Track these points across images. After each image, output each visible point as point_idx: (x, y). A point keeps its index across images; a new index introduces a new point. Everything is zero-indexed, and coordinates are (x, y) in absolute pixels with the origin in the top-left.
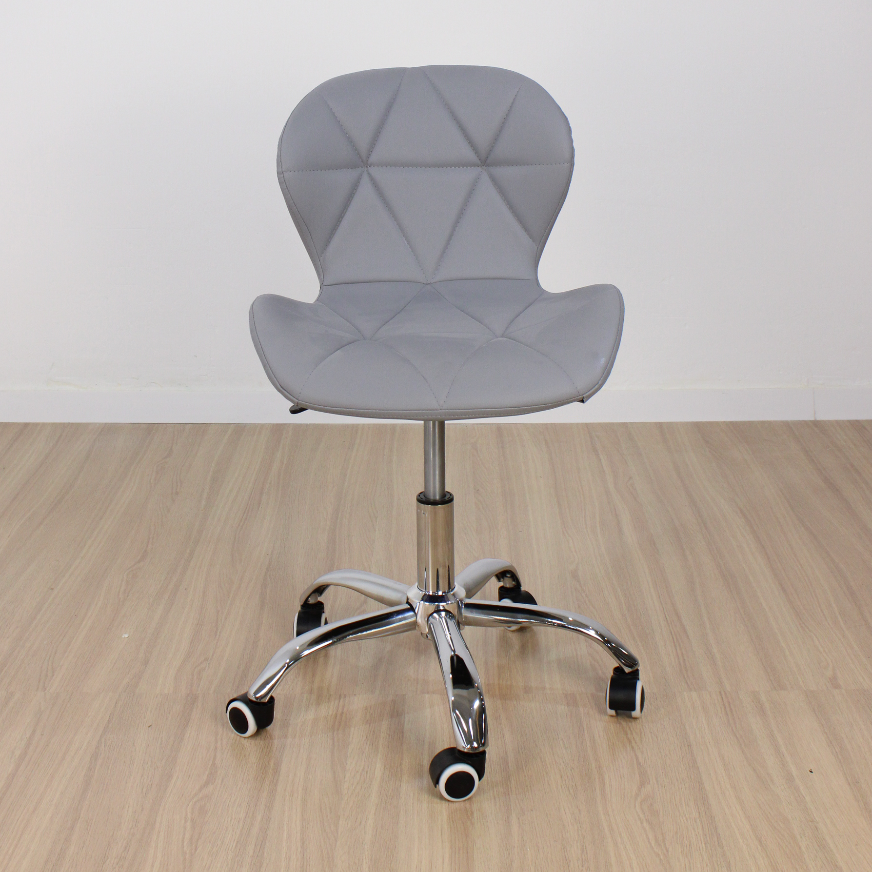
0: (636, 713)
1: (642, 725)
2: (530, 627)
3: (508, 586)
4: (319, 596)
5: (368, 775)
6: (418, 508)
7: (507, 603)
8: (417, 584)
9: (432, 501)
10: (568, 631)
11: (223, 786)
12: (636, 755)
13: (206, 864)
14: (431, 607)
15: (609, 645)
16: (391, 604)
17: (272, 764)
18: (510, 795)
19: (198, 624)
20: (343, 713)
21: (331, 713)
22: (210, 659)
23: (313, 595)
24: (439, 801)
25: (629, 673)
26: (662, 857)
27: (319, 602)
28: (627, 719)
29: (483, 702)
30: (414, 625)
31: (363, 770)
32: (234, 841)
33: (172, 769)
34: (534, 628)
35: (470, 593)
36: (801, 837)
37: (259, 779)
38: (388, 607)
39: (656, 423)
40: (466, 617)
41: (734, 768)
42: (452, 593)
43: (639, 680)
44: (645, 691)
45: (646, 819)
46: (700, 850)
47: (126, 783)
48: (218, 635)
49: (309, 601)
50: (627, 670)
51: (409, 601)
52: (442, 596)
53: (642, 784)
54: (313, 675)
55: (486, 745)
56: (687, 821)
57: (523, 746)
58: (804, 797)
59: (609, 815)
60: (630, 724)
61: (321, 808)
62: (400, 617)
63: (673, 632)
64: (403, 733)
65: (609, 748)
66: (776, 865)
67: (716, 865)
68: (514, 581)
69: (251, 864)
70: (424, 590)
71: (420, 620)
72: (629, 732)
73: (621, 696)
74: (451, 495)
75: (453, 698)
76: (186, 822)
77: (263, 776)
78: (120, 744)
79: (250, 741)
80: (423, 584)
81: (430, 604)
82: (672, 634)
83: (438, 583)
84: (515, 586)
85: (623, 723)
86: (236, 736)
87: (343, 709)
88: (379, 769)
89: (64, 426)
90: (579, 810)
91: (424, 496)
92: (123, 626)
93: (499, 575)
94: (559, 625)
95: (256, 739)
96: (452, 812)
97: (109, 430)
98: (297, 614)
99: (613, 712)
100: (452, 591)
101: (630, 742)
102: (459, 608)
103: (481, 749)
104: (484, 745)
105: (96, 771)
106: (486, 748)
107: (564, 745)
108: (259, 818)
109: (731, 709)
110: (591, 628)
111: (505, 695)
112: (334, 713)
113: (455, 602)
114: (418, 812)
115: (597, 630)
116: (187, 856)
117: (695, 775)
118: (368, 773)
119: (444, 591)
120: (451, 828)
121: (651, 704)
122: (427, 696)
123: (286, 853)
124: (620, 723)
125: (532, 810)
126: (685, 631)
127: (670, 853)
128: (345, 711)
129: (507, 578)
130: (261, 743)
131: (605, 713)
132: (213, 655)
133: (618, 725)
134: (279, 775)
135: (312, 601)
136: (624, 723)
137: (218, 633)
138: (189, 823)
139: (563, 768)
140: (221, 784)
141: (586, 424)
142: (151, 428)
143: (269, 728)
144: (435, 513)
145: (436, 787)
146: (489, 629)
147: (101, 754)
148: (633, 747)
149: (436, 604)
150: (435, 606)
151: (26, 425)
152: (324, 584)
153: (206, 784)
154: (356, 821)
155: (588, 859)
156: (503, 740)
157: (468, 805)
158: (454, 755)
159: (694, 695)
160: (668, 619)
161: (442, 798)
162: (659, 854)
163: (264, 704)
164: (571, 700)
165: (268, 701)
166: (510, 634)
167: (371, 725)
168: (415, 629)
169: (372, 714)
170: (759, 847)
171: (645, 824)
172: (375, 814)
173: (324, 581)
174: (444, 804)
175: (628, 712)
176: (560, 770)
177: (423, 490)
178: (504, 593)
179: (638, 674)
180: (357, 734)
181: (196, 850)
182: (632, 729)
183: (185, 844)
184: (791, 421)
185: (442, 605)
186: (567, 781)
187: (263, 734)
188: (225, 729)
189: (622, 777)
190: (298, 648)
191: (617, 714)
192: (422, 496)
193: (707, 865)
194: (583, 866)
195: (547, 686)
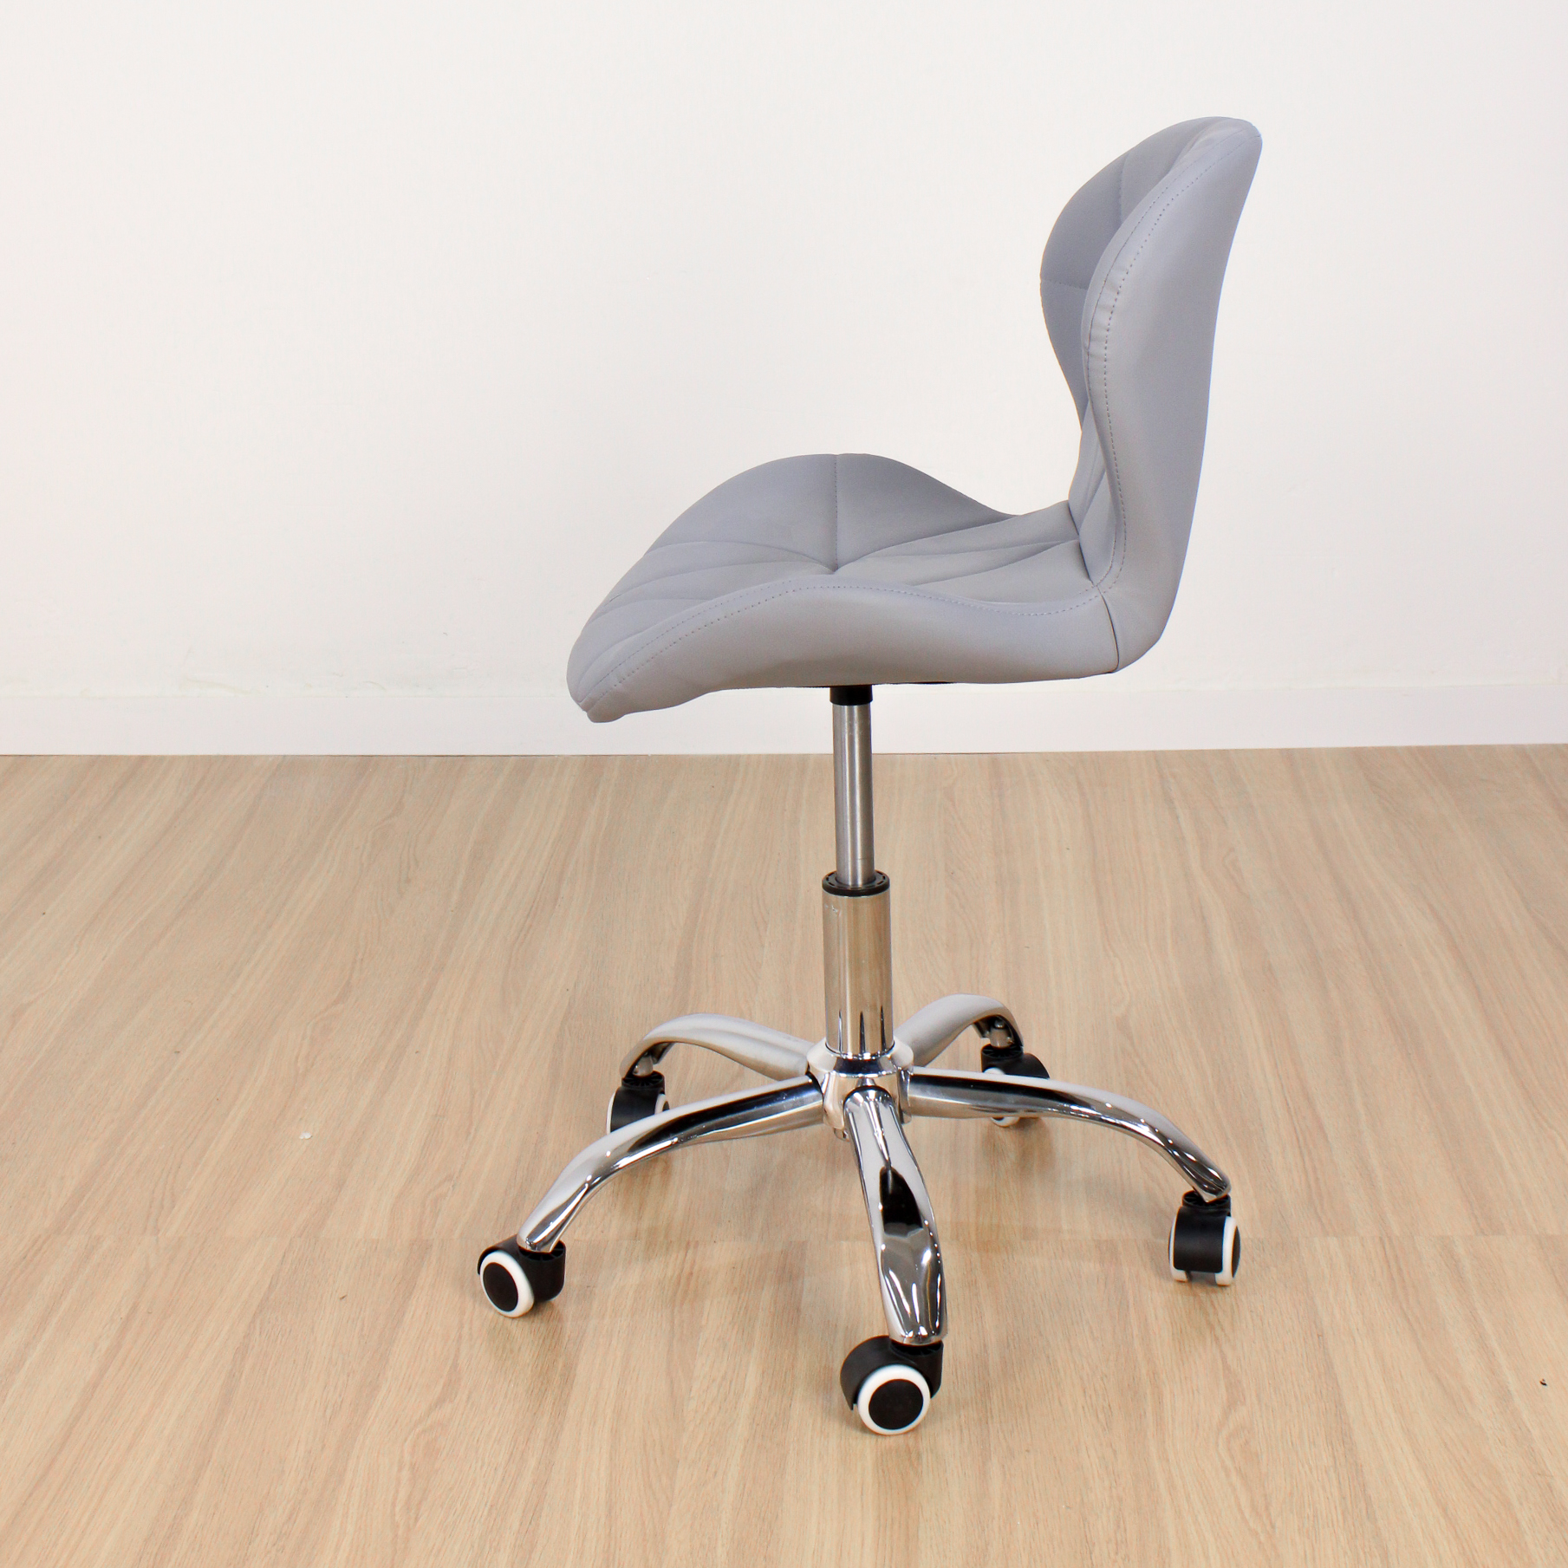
0: (1224, 1276)
1: (1235, 1298)
2: (1036, 1119)
3: (998, 1045)
4: (655, 1063)
5: (733, 1387)
6: (826, 901)
7: (995, 1075)
8: (825, 1040)
9: (849, 888)
10: (1106, 1128)
11: (469, 1406)
12: (1221, 1351)
13: (434, 1545)
14: (849, 1081)
15: (1176, 1153)
16: (778, 1075)
17: (560, 1366)
18: (990, 1425)
19: (436, 1115)
20: (691, 1274)
21: (669, 1274)
22: (455, 1176)
23: (643, 1059)
24: (859, 1434)
25: (1212, 1203)
26: (1262, 1538)
27: (655, 1073)
28: (1209, 1288)
29: (938, 1255)
30: (820, 1114)
31: (724, 1378)
32: (486, 1505)
33: (379, 1376)
34: (1045, 1120)
35: (922, 1057)
36: (1521, 1504)
37: (536, 1391)
38: (773, 1080)
39: (1281, 751)
40: (913, 1100)
41: (1401, 1376)
42: (889, 1056)
43: (1229, 1215)
44: (1242, 1236)
45: (1235, 1468)
46: (1333, 1525)
47: (296, 1400)
48: (472, 1136)
49: (636, 1072)
50: (1208, 1197)
51: (811, 1071)
52: (870, 1061)
53: (1231, 1405)
54: (641, 1207)
55: (943, 1329)
56: (1311, 1472)
57: (1015, 1334)
58: (1529, 1430)
59: (1168, 1460)
60: (1213, 1296)
61: (645, 1445)
62: (794, 1099)
63: (1298, 1128)
64: (798, 1310)
65: (1173, 1340)
66: (1473, 1555)
67: (1361, 1553)
68: (1010, 1036)
69: (515, 1547)
70: (838, 1051)
71: (832, 1104)
72: (1211, 1310)
73: (1196, 1245)
74: (884, 878)
75: (883, 1247)
76: (400, 1470)
77: (543, 1389)
78: (288, 1330)
79: (521, 1323)
80: (834, 1042)
81: (849, 1075)
82: (1296, 1132)
83: (862, 1037)
84: (1012, 1045)
85: (1201, 1295)
86: (497, 1315)
87: (692, 1268)
88: (752, 1378)
89: (209, 761)
90: (1115, 1452)
91: (836, 879)
92: (301, 1119)
93: (981, 1024)
94: (1092, 1117)
95: (533, 1322)
96: (882, 1455)
97: (290, 768)
98: (614, 1095)
99: (1181, 1275)
100: (888, 1052)
101: (1212, 1328)
102: (901, 1083)
103: (934, 1339)
104: (938, 1331)
105: (244, 1377)
106: (942, 1338)
107: (1092, 1332)
108: (532, 1462)
109: (1400, 1269)
110: (1142, 1121)
111: (989, 1243)
112: (677, 1273)
113: (894, 1073)
114: (820, 1454)
115: (1153, 1125)
116: (400, 1533)
117: (1330, 1389)
118: (734, 1381)
119: (873, 1052)
120: (879, 1483)
121: (1253, 1259)
122: (845, 1244)
123: (579, 1527)
124: (1195, 1295)
125: (1028, 1451)
126: (1321, 1128)
127: (1277, 1531)
128: (696, 1268)
129: (997, 1031)
130: (541, 1329)
131: (1169, 1276)
132: (461, 1171)
133: (1192, 1298)
134: (572, 1385)
135: (641, 1071)
136: (1203, 1295)
137: (473, 1131)
138: (405, 1474)
139: (1088, 1375)
140: (467, 1402)
141: (1154, 752)
142: (366, 764)
143: (556, 1300)
144: (856, 911)
145: (852, 1408)
146: (963, 1121)
147: (253, 1346)
148: (1217, 1339)
149: (860, 1075)
150: (856, 1080)
151: (142, 759)
152: (661, 1041)
153: (440, 1402)
154: (707, 1470)
155: (1126, 1540)
156: (980, 1325)
157: (911, 1442)
158: (885, 1350)
159: (1333, 1242)
160: (1291, 1105)
161: (864, 1428)
162: (1257, 1534)
163: (546, 1256)
164: (1107, 1251)
165: (553, 1252)
166: (1001, 1133)
167: (743, 1295)
168: (821, 1121)
169: (744, 1276)
170: (1442, 1521)
171: (1235, 1478)
172: (742, 1456)
173: (662, 1035)
174: (869, 1441)
175: (1209, 1275)
176: (1081, 1379)
177: (834, 869)
178: (991, 1057)
179: (1228, 1206)
180: (715, 1314)
181: (416, 1519)
182: (1216, 1306)
183: (397, 1509)
184: (1529, 745)
185: (870, 1078)
186: (1094, 1398)
187: (546, 1311)
188: (477, 1306)
189: (1196, 1392)
190: (608, 1154)
191: (1190, 1278)
192: (832, 880)
193: (1345, 1553)
194: (1117, 1553)
195: (1065, 1227)
